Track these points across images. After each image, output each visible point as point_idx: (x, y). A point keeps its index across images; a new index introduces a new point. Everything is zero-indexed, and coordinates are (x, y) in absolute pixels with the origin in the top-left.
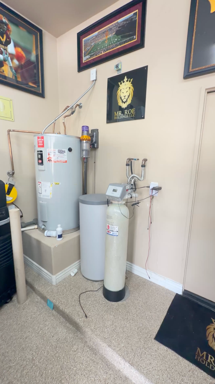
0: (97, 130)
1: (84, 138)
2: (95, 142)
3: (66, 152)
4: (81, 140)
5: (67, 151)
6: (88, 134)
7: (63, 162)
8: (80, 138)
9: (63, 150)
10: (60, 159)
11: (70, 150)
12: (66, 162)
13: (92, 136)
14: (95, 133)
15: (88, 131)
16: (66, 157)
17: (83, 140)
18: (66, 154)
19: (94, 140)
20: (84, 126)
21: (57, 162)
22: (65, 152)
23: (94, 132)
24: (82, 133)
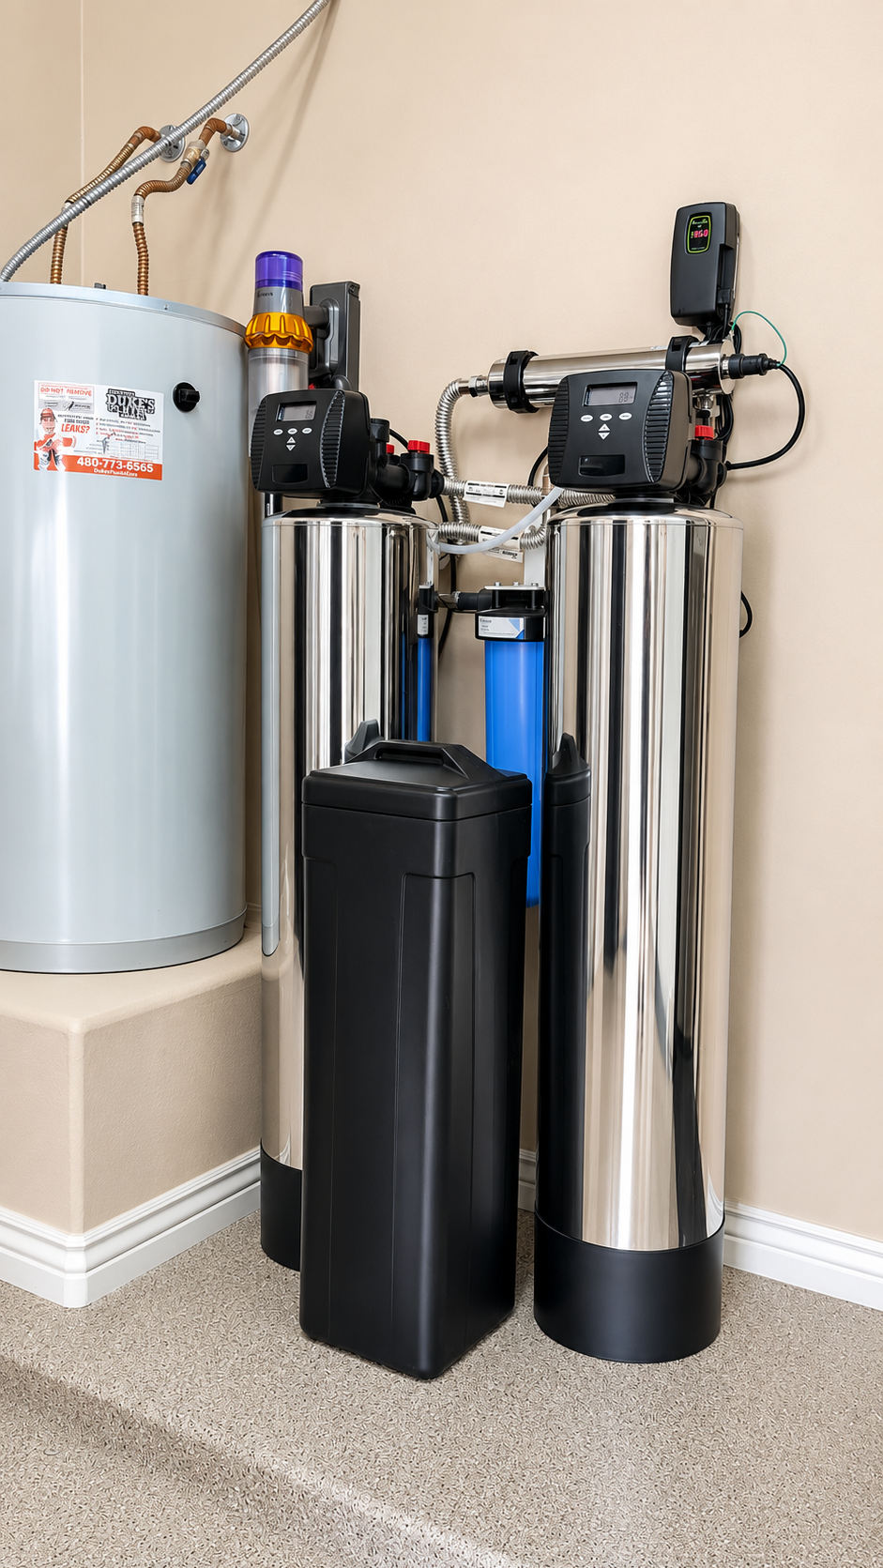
0: (354, 288)
1: (275, 327)
2: (338, 370)
3: (159, 406)
4: (250, 348)
5: (163, 401)
6: (294, 303)
7: (141, 475)
8: (240, 330)
9: (141, 394)
10: (118, 450)
11: (186, 398)
12: (157, 473)
13: (321, 329)
14: (337, 309)
15: (294, 285)
16: (158, 440)
17: (267, 341)
18: (156, 420)
19: (332, 357)
20: (269, 254)
21: (99, 467)
22: (152, 412)
23: (334, 304)
24: (258, 295)
